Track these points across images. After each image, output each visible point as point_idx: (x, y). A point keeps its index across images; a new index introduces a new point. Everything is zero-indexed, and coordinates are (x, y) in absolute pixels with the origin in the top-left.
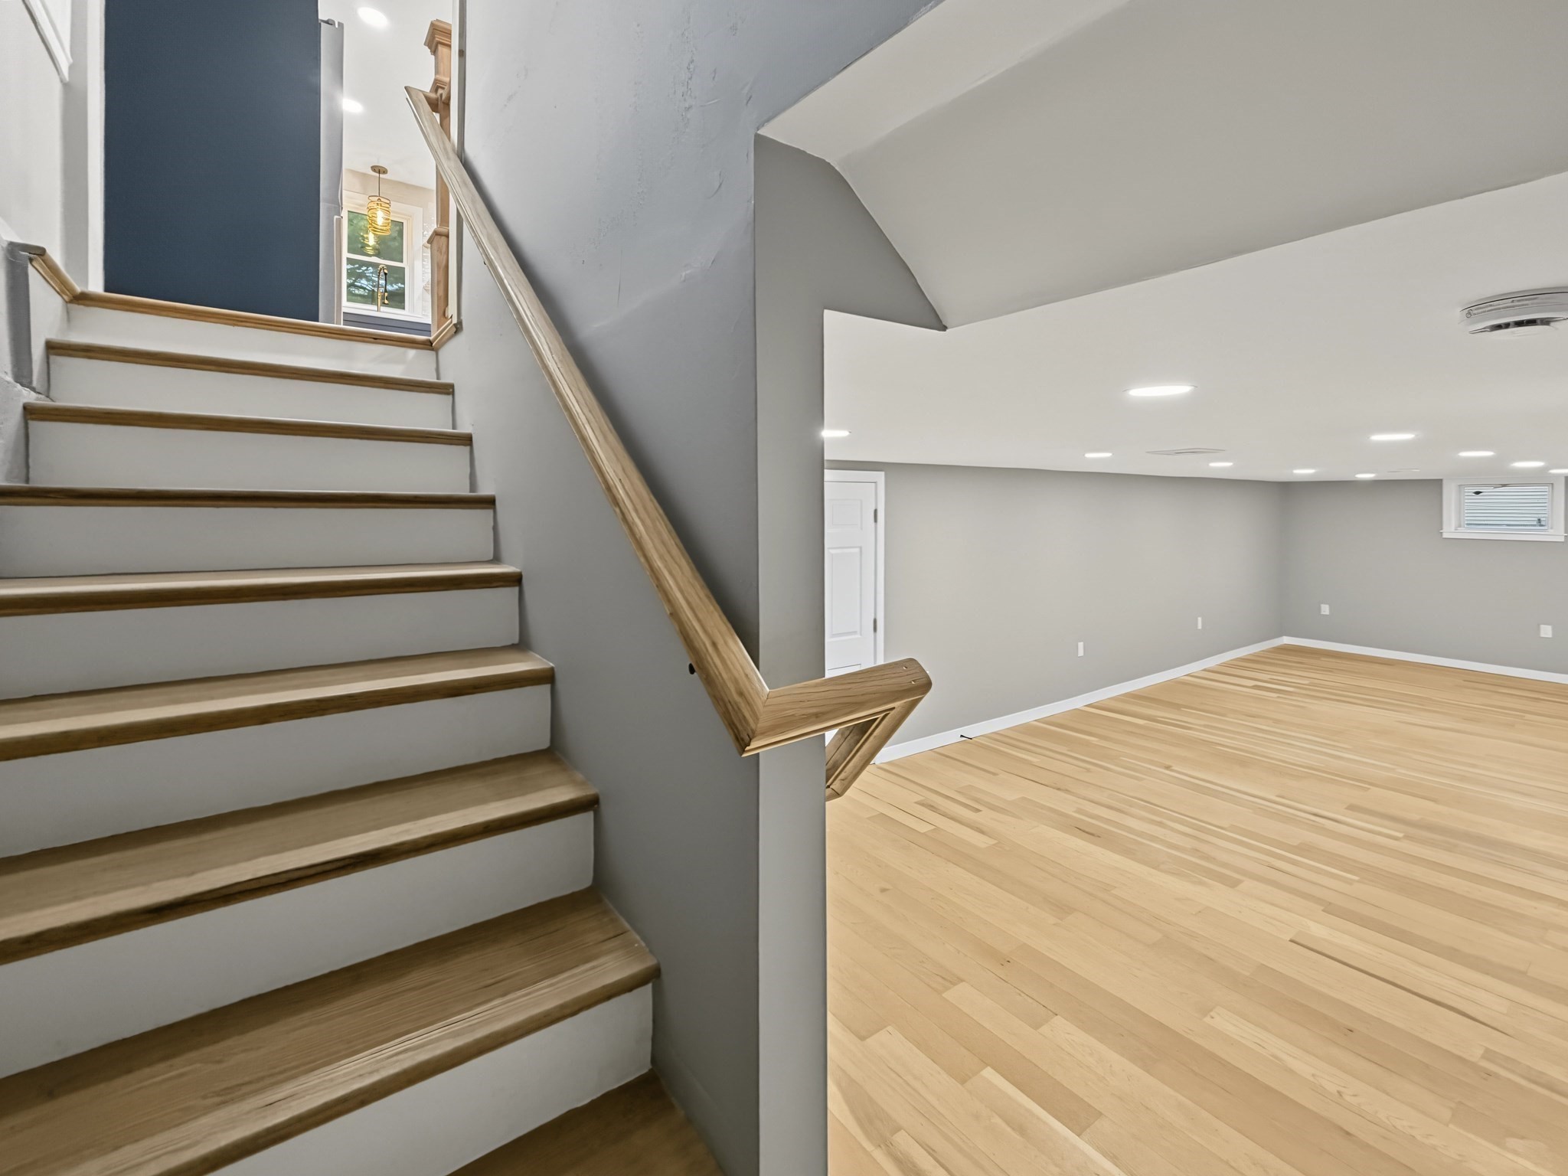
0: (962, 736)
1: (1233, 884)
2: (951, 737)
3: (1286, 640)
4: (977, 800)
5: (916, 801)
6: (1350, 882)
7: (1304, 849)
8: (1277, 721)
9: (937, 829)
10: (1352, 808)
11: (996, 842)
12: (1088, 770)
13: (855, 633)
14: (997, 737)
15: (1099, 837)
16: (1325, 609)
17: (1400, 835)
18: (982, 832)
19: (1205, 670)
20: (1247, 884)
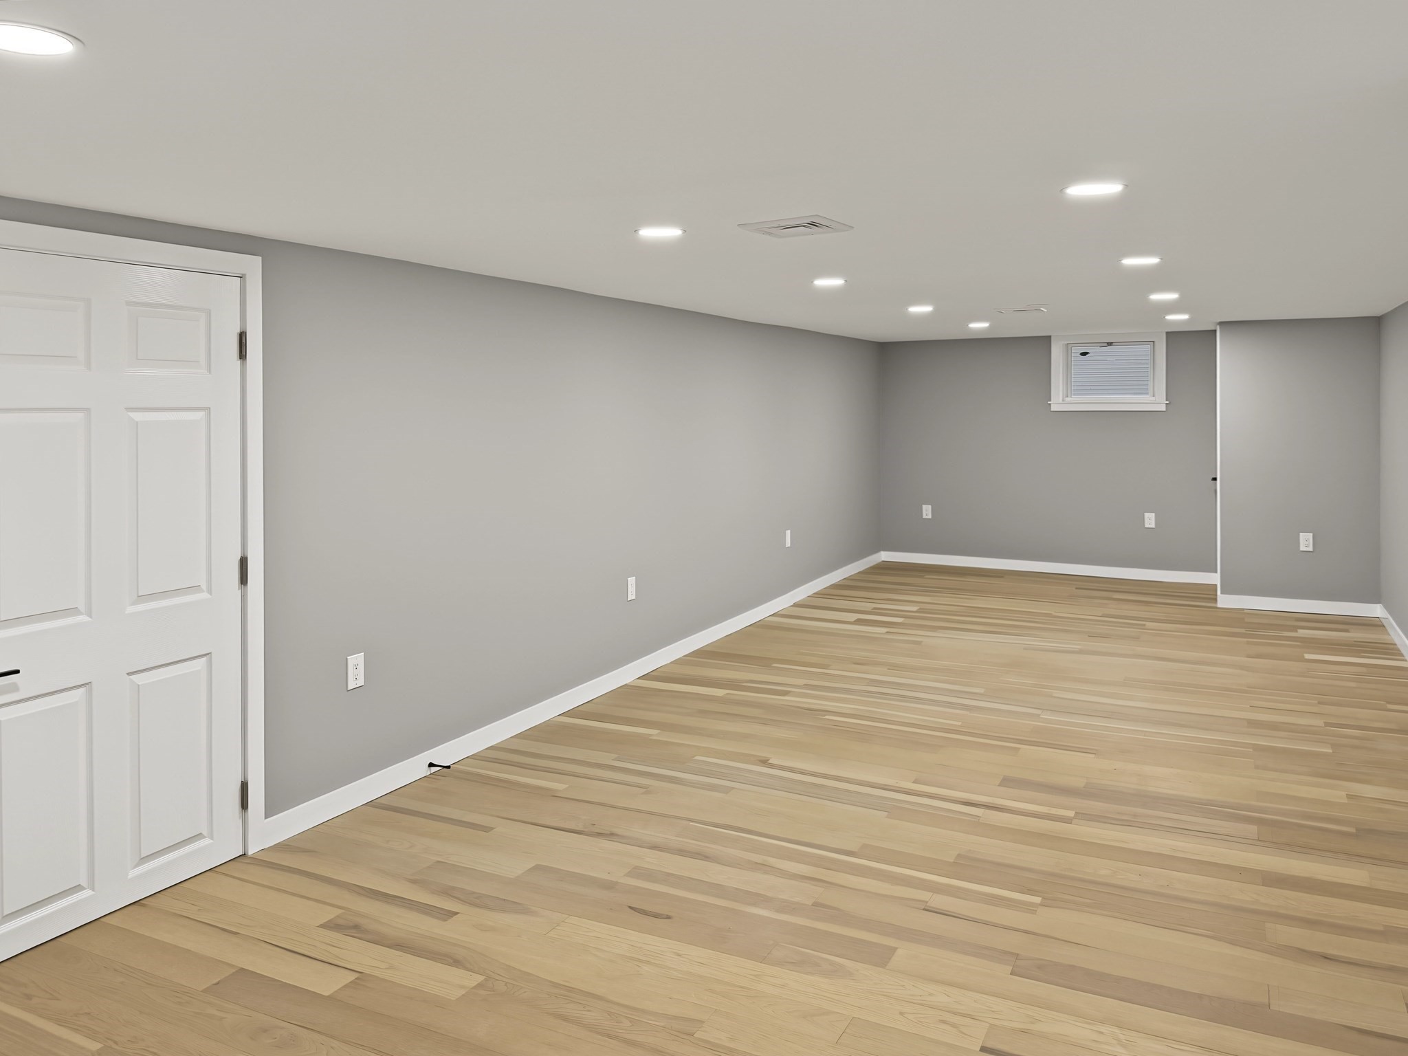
0: (431, 765)
1: (881, 957)
2: (412, 769)
3: (885, 556)
4: (447, 892)
5: (322, 922)
6: (1030, 908)
7: (966, 866)
8: (893, 667)
9: (362, 980)
10: (1006, 782)
11: (481, 978)
12: (647, 790)
13: (196, 588)
14: (497, 755)
15: (669, 917)
16: (927, 511)
17: (1071, 814)
18: (456, 963)
19: (796, 605)
20: (905, 952)
